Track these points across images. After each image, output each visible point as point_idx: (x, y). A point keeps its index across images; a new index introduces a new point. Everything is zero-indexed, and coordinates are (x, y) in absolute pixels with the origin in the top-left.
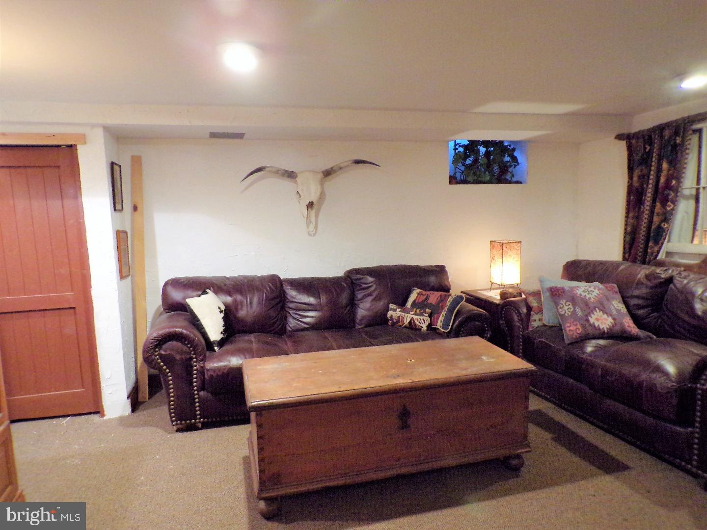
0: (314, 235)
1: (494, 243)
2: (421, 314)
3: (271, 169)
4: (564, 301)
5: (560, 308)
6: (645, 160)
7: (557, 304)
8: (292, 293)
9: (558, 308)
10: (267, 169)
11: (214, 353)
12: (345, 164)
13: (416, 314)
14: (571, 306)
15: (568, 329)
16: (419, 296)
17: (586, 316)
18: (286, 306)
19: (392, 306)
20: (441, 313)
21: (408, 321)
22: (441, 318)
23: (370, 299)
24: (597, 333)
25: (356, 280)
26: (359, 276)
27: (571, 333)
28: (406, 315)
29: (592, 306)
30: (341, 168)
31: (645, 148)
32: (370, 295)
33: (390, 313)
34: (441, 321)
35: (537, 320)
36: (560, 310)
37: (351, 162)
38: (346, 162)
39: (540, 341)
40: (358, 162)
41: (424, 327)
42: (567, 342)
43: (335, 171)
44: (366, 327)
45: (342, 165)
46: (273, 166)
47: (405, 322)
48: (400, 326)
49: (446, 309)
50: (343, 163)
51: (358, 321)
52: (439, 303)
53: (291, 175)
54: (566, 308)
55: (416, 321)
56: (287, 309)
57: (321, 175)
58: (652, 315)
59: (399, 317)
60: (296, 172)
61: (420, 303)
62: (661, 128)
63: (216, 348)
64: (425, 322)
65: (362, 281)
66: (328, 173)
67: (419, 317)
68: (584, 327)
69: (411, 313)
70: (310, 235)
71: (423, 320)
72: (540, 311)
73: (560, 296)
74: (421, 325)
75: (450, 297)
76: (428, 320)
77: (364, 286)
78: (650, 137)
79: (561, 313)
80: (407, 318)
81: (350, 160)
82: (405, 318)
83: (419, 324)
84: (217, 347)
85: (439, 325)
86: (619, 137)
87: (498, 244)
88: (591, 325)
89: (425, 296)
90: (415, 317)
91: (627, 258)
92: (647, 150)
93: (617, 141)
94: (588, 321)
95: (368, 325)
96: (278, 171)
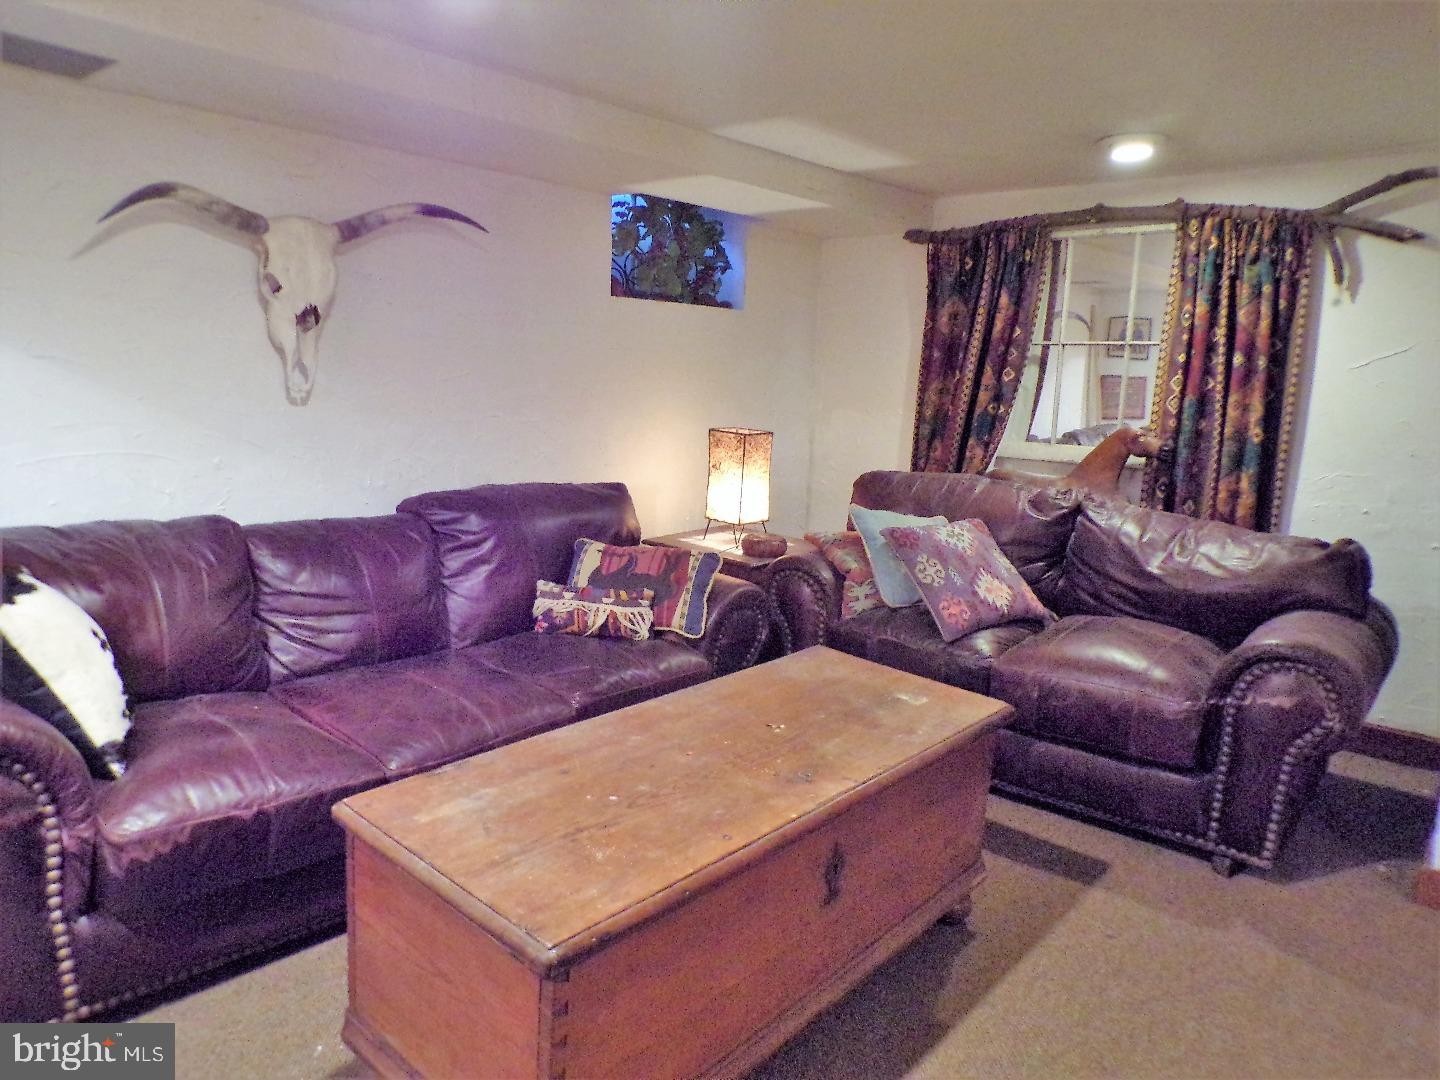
0: (304, 401)
1: (718, 435)
2: (634, 602)
3: (192, 194)
4: (925, 557)
5: (920, 570)
6: (966, 286)
7: (911, 564)
8: (273, 567)
9: (917, 571)
10: (182, 193)
11: (113, 783)
12: (400, 212)
13: (618, 602)
14: (939, 567)
15: (945, 613)
16: (608, 559)
17: (971, 584)
18: (261, 606)
19: (541, 585)
20: (678, 595)
21: (600, 621)
22: (681, 609)
23: (484, 570)
24: (993, 616)
25: (444, 523)
26: (447, 515)
27: (953, 620)
28: (594, 606)
29: (972, 562)
30: (384, 222)
31: (963, 263)
32: (482, 561)
33: (540, 605)
34: (683, 615)
35: (862, 597)
36: (920, 576)
37: (414, 209)
38: (399, 206)
39: (880, 641)
40: (431, 211)
41: (644, 633)
42: (947, 637)
43: (369, 228)
44: (476, 644)
45: (388, 214)
46: (196, 186)
47: (590, 623)
48: (578, 634)
49: (690, 585)
50: (390, 207)
51: (454, 629)
52: (667, 572)
53: (248, 224)
54: (931, 571)
55: (621, 619)
56: (263, 614)
57: (333, 235)
58: (1048, 574)
59: (571, 614)
60: (265, 215)
61: (613, 575)
62: (998, 230)
63: (116, 768)
64: (643, 619)
65: (459, 527)
66: (352, 231)
67: (628, 610)
68: (973, 607)
69: (605, 600)
70: (293, 402)
71: (641, 615)
72: (867, 579)
73: (915, 547)
74: (637, 628)
75: (692, 559)
76: (649, 616)
77: (465, 538)
78: (977, 243)
79: (925, 581)
80: (598, 614)
81: (412, 204)
82: (591, 615)
83: (630, 625)
84: (119, 761)
85: (677, 623)
86: (914, 236)
87: (733, 435)
88: (982, 602)
89: (625, 559)
90: (618, 610)
91: (923, 466)
92: (967, 267)
93: (908, 244)
94: (975, 593)
95: (485, 638)
96: (211, 203)
